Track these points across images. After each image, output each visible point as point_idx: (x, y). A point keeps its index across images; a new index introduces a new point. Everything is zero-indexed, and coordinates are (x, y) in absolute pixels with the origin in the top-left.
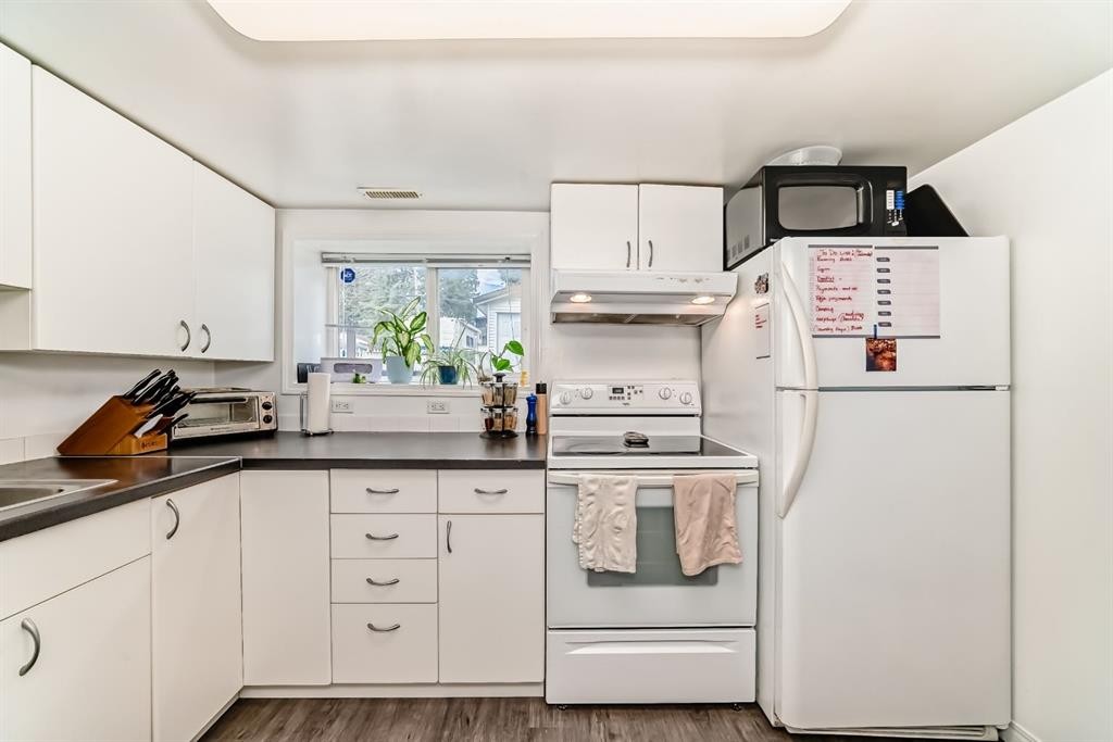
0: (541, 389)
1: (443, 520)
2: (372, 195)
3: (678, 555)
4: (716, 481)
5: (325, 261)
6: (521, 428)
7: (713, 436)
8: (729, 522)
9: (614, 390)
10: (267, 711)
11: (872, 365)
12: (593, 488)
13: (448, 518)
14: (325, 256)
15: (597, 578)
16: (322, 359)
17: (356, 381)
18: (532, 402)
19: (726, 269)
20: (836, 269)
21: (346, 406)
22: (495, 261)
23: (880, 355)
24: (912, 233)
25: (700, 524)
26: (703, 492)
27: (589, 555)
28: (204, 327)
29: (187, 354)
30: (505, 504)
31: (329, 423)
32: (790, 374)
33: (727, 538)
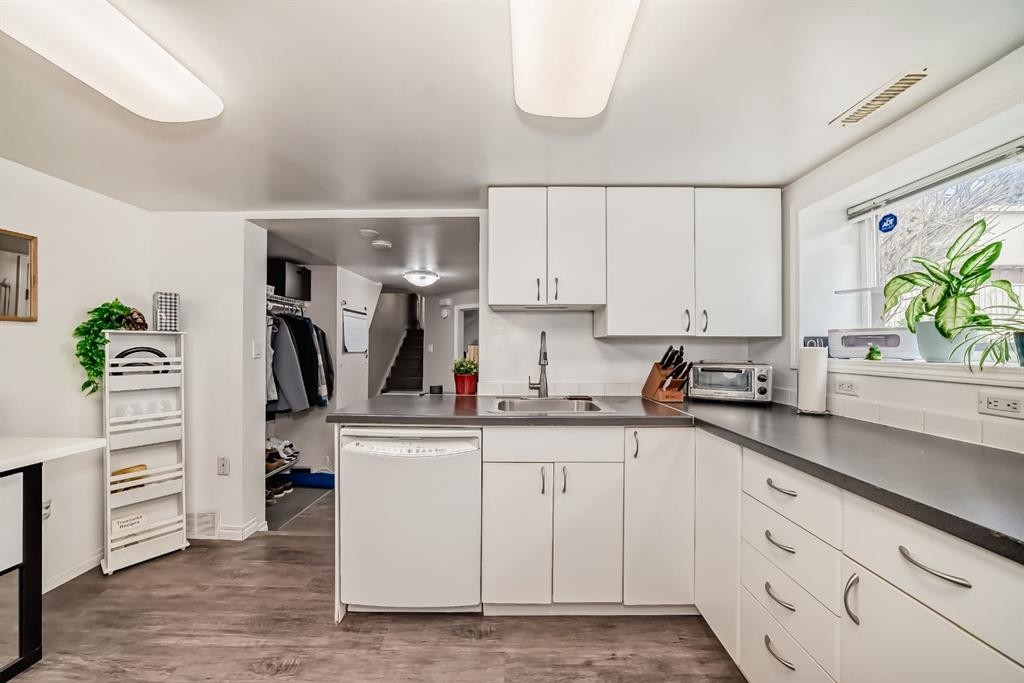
2: (854, 119)
5: (851, 217)
10: (706, 641)
14: (851, 212)
16: (830, 331)
17: (870, 357)
21: (851, 386)
28: (705, 312)
29: (690, 333)
31: (827, 403)
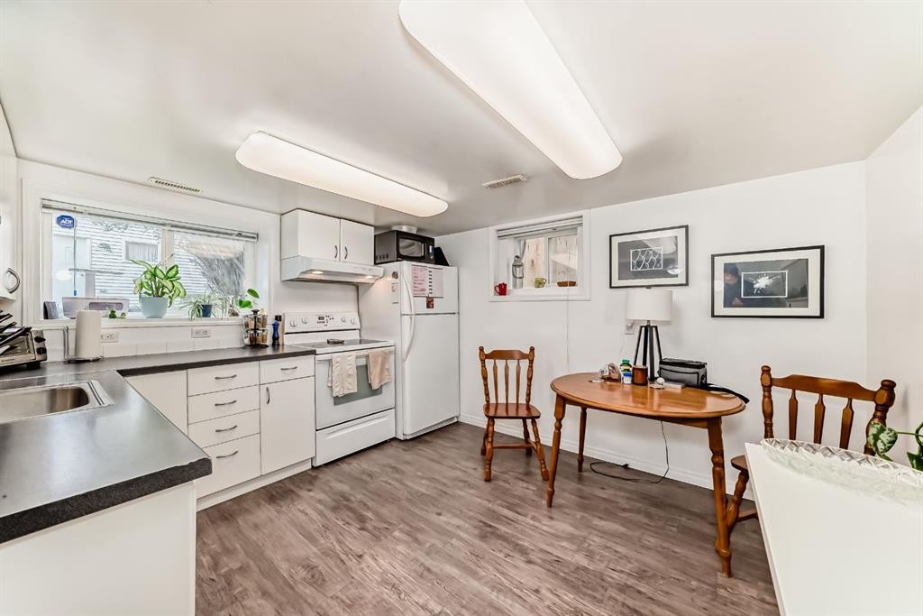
0: (278, 318)
1: (263, 388)
2: (160, 183)
3: (370, 385)
4: (383, 352)
5: (46, 207)
6: (269, 342)
7: (365, 337)
8: (387, 367)
9: (319, 318)
11: (428, 307)
12: (339, 359)
13: (266, 386)
14: (46, 202)
15: (338, 400)
16: (65, 298)
17: (112, 316)
18: (275, 327)
19: (375, 264)
20: (419, 274)
21: (111, 336)
22: (231, 234)
23: (430, 304)
24: (436, 264)
25: (378, 368)
26: (378, 356)
27: (337, 389)
30: (297, 374)
32: (406, 310)
33: (387, 373)
